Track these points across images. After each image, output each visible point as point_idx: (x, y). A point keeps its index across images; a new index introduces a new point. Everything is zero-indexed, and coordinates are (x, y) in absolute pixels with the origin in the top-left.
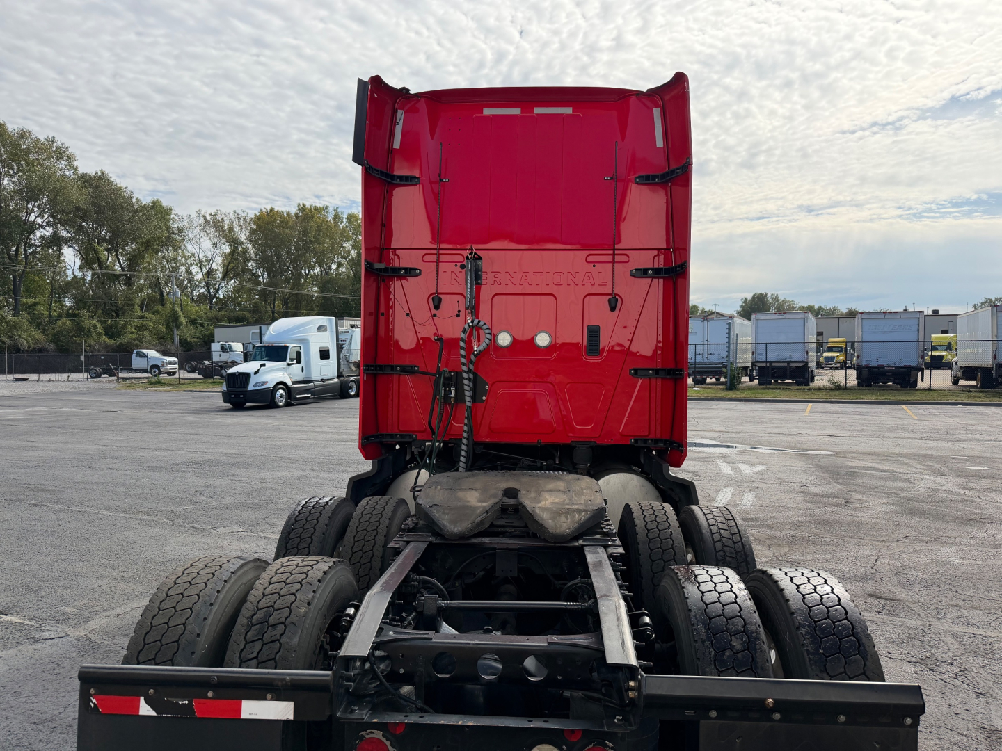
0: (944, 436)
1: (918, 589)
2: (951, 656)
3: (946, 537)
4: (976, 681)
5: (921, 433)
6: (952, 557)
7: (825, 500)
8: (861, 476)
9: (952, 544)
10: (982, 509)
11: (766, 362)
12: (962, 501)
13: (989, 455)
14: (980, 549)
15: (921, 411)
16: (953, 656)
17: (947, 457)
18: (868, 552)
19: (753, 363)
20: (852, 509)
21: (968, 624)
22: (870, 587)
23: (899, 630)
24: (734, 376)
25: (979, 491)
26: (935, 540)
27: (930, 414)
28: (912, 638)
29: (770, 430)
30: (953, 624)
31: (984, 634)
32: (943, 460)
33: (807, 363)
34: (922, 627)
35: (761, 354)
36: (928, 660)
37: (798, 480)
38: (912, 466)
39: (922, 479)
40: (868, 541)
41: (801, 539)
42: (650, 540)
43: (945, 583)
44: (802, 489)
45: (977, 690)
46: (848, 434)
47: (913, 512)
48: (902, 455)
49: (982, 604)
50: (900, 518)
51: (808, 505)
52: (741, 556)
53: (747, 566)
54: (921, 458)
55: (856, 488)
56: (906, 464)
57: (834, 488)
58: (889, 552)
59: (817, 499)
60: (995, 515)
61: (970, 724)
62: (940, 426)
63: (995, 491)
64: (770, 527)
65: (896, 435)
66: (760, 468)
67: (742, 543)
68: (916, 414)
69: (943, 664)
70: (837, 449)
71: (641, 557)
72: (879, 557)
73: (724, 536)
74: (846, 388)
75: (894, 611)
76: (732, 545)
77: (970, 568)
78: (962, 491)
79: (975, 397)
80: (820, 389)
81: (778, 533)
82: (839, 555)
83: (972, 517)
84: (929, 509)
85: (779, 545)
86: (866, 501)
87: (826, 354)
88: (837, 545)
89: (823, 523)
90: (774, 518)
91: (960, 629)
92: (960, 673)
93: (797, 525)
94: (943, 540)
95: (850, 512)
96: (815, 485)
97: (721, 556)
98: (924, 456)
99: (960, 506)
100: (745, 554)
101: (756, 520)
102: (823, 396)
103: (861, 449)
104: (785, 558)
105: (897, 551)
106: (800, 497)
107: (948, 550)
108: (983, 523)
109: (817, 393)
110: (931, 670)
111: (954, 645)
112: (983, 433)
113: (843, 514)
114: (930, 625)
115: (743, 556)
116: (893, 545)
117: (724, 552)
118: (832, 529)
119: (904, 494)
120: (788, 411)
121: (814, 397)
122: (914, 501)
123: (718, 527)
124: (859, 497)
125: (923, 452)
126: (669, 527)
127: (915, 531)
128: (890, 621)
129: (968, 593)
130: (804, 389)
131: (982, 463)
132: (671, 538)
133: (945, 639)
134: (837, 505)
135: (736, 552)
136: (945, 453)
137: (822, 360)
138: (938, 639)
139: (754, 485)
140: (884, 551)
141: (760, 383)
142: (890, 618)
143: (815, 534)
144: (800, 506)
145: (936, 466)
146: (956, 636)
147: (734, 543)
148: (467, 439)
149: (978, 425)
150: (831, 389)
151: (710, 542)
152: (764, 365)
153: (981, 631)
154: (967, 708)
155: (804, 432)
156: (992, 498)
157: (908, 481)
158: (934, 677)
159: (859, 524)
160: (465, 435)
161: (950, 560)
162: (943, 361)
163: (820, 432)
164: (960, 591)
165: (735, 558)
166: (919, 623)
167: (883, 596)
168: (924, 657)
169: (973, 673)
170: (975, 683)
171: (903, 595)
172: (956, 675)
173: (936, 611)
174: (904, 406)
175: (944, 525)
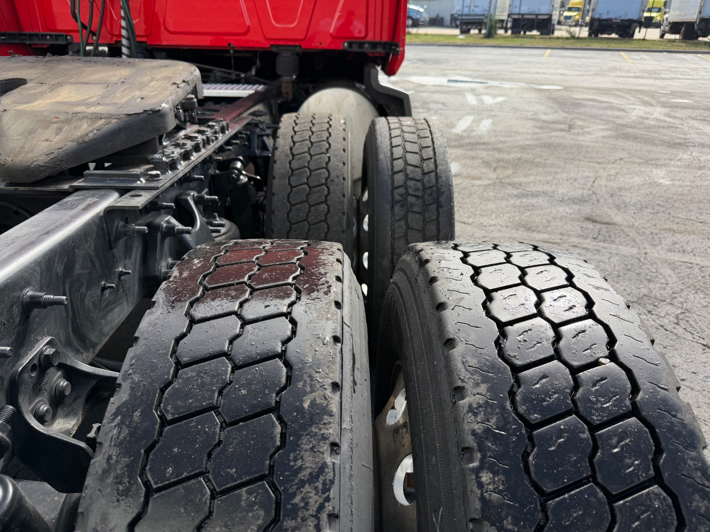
0: (652, 76)
1: (632, 212)
2: (670, 292)
3: (657, 159)
4: (700, 326)
5: (635, 73)
6: (663, 178)
7: (552, 126)
8: (584, 106)
9: (662, 165)
10: (685, 134)
11: (519, 14)
12: (668, 127)
13: (688, 91)
14: (687, 170)
15: (635, 57)
16: (673, 293)
17: (655, 92)
18: (586, 174)
19: (509, 16)
20: (574, 134)
21: (684, 251)
22: (586, 210)
23: (614, 260)
24: (492, 26)
25: (682, 119)
26: (647, 162)
27: (642, 59)
28: (628, 270)
29: (514, 70)
30: (668, 251)
31: (702, 264)
32: (652, 94)
33: (551, 15)
34: (638, 256)
35: (516, 7)
36: (645, 298)
37: (531, 109)
38: (626, 98)
39: (634, 109)
40: (587, 164)
41: (526, 161)
42: (292, 170)
43: (658, 205)
44: (533, 117)
45: (701, 341)
46: (576, 73)
47: (627, 137)
48: (618, 90)
49: (695, 228)
50: (615, 142)
51: (537, 130)
52: (431, 195)
53: (437, 209)
54: (633, 93)
55: (580, 116)
56: (621, 97)
57: (560, 116)
58: (606, 174)
59: (545, 125)
60: (697, 140)
61: (700, 396)
62: (650, 68)
63: (695, 119)
64: (499, 150)
65: (614, 74)
66: (500, 99)
67: (436, 174)
68: (632, 59)
69: (662, 303)
70: (566, 84)
71: (275, 199)
72: (596, 178)
73: (410, 162)
74: (579, 38)
75: (610, 237)
76: (419, 176)
77: (681, 189)
78: (668, 119)
79: (677, 46)
80: (558, 38)
81: (505, 156)
82: (559, 176)
83: (677, 141)
84: (641, 134)
85: (504, 168)
86: (587, 127)
87: (566, 14)
88: (559, 167)
89: (549, 146)
90: (504, 142)
91: (676, 257)
92: (681, 316)
93: (524, 148)
94: (653, 162)
95: (572, 136)
96: (545, 114)
97: (401, 195)
98: (637, 91)
99: (665, 131)
100: (438, 190)
101: (488, 144)
102: (560, 43)
103: (585, 84)
104: (507, 181)
105: (613, 172)
106: (531, 124)
107: (659, 171)
108: (687, 146)
109: (555, 41)
110: (649, 312)
111: (673, 279)
112: (683, 73)
113: (567, 139)
114: (646, 253)
115: (435, 195)
116: (610, 166)
117: (406, 189)
118: (555, 152)
119: (619, 121)
120: (530, 55)
121: (553, 44)
122: (627, 127)
123: (404, 149)
124: (581, 123)
125: (635, 88)
126: (327, 150)
127: (629, 154)
128: (605, 248)
129: (681, 216)
130: (546, 38)
131: (683, 97)
132: (326, 168)
133: (662, 271)
134: (562, 130)
135: (424, 189)
136: (653, 89)
137: (562, 18)
138: (654, 270)
139: (493, 113)
140: (602, 173)
141: (512, 33)
142: (606, 245)
143: (540, 157)
144: (530, 131)
145: (646, 99)
146: (673, 266)
147: (424, 174)
148: (128, 39)
149: (679, 68)
150: (567, 38)
151: (387, 173)
152: (516, 17)
153: (698, 260)
154: (694, 370)
155: (541, 71)
156: (693, 125)
157: (623, 110)
158: (653, 323)
159: (579, 147)
160: (124, 32)
161: (661, 181)
162: (654, 21)
163: (554, 71)
164: (673, 214)
165: (422, 197)
166: (634, 251)
167: (599, 219)
168: (642, 294)
169: (695, 316)
170: (699, 330)
171: (618, 218)
172: (677, 318)
173: (651, 236)
174: (622, 53)
175: (654, 149)
